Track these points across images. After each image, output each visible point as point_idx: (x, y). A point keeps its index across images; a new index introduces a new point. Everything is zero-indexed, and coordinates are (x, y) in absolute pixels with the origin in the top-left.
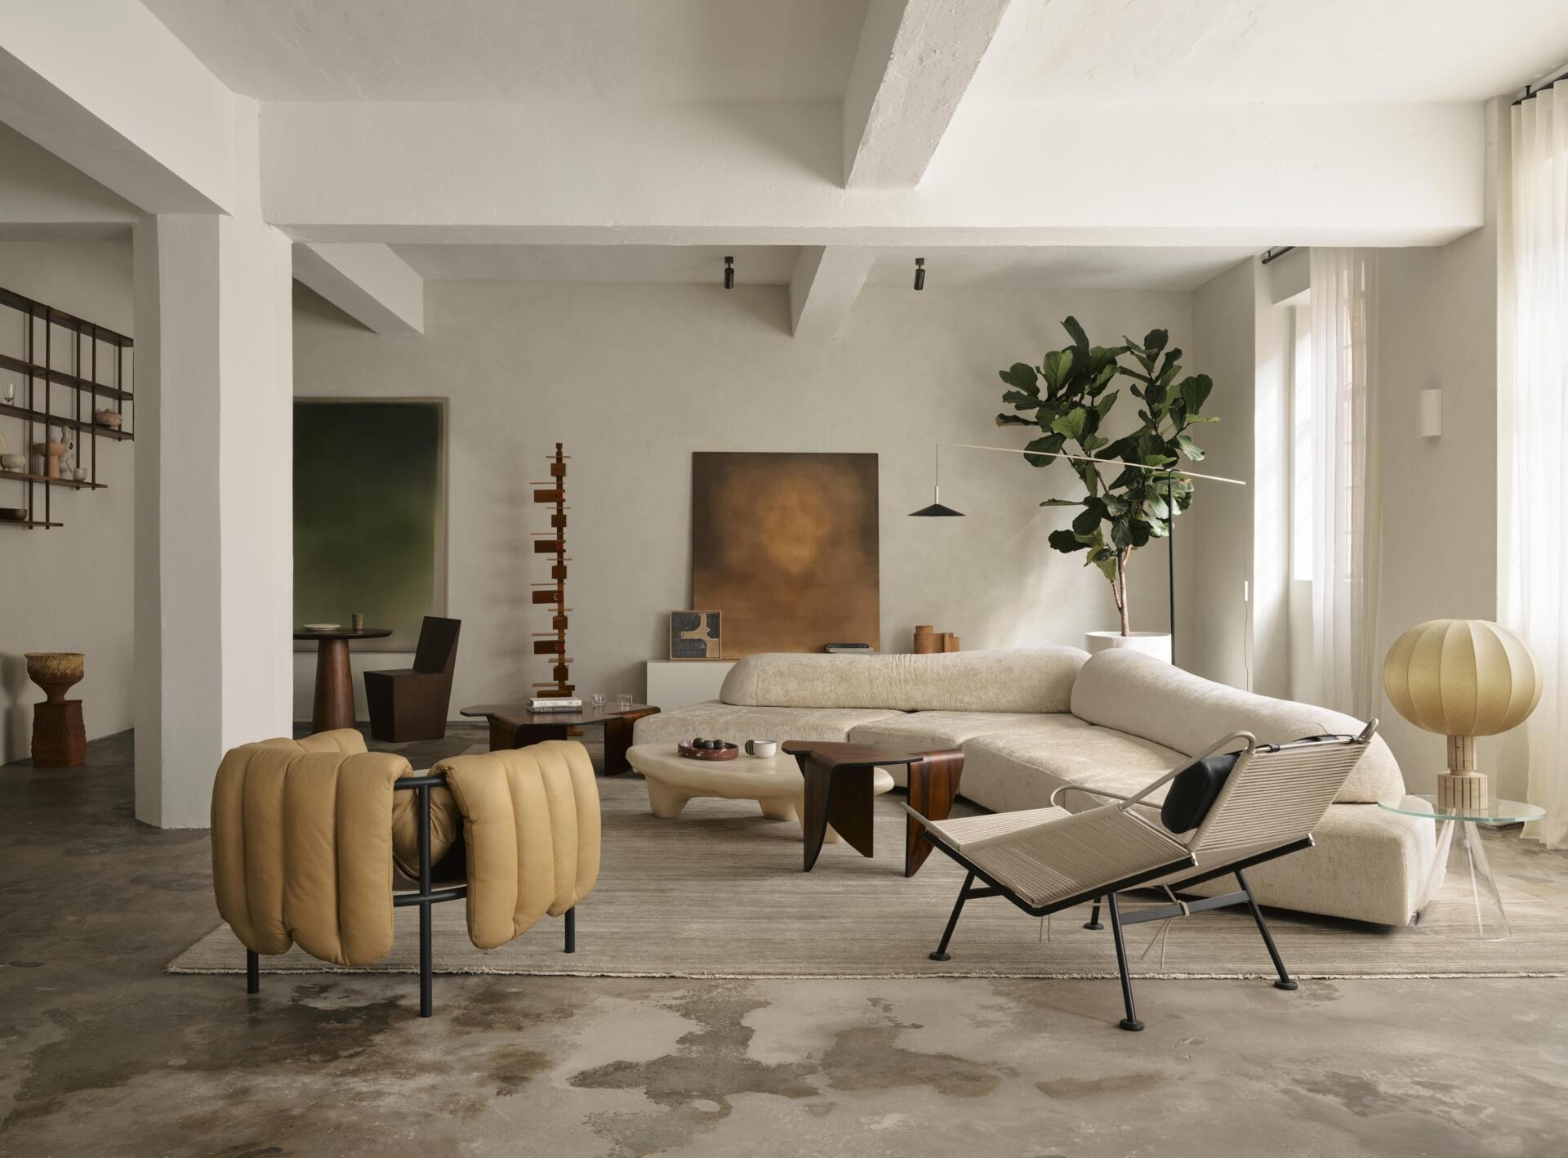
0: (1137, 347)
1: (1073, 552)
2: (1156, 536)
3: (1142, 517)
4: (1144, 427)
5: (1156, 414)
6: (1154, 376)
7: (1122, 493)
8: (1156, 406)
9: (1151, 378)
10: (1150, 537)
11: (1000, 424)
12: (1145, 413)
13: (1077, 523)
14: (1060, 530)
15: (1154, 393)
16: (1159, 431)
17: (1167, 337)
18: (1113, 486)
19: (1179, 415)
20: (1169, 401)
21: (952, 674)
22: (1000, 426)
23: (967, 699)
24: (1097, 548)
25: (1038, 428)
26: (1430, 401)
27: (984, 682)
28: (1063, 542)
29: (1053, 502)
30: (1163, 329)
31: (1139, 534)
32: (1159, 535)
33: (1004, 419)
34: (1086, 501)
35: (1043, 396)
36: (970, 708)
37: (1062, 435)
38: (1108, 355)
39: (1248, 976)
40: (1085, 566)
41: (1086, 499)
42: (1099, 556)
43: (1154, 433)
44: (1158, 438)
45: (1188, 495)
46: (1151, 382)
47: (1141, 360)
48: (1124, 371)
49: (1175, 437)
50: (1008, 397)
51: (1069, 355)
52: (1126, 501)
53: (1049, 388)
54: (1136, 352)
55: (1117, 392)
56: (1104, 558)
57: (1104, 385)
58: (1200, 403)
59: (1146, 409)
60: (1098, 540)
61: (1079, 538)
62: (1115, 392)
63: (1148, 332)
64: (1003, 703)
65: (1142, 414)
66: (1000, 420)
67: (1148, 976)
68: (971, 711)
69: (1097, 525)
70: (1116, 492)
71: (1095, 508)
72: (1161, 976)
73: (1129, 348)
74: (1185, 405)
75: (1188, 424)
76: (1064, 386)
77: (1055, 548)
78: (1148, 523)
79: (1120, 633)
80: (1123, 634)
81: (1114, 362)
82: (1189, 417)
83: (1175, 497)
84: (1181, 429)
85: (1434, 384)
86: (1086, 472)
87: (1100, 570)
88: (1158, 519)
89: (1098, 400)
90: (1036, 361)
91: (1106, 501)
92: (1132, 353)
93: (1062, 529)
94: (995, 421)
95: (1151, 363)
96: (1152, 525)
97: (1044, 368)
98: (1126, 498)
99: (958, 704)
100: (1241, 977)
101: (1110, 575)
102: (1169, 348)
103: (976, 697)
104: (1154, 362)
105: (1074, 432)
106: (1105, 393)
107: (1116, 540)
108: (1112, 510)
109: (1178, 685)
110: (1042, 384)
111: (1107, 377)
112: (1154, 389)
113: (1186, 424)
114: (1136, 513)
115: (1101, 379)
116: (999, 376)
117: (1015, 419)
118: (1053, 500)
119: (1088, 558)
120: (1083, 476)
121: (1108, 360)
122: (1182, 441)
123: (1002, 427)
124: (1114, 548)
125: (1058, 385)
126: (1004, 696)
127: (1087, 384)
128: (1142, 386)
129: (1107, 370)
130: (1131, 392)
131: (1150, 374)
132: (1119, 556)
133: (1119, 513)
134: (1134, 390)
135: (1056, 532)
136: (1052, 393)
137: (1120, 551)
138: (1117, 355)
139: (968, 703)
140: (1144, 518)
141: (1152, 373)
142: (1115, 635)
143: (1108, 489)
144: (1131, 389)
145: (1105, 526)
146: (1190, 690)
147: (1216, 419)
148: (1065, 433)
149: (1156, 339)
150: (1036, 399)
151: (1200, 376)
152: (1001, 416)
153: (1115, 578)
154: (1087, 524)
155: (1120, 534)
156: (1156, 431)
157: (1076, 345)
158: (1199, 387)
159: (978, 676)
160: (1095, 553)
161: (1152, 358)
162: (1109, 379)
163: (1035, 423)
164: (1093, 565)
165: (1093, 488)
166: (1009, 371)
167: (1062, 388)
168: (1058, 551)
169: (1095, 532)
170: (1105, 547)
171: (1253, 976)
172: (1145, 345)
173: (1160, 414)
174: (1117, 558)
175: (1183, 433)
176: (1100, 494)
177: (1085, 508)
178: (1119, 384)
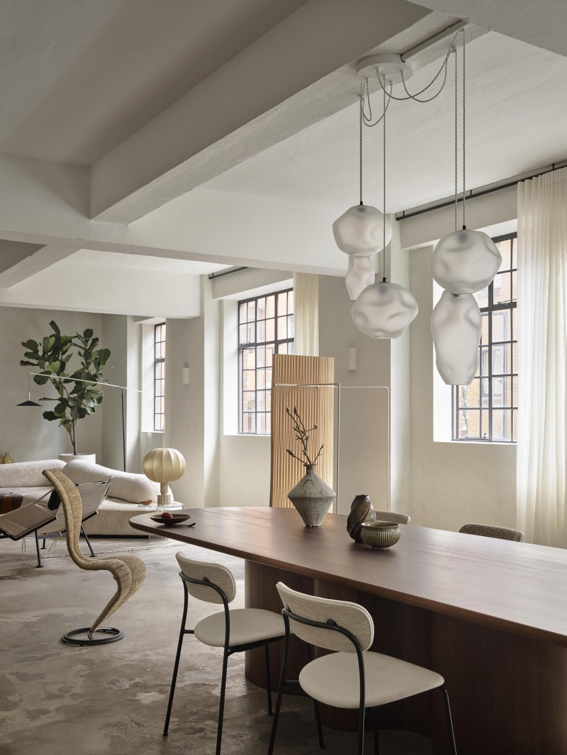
0: (81, 336)
1: (53, 421)
2: (89, 414)
3: (82, 406)
4: (83, 368)
5: (88, 364)
6: (87, 348)
7: (75, 396)
8: (88, 361)
9: (86, 349)
10: (86, 415)
11: (22, 365)
12: (84, 363)
13: (56, 408)
14: (47, 411)
15: (87, 355)
16: (89, 370)
17: (93, 332)
18: (71, 393)
19: (98, 364)
20: (93, 358)
21: (9, 472)
22: (22, 366)
23: (16, 482)
24: (64, 419)
25: (38, 367)
26: (186, 371)
27: (23, 475)
28: (49, 416)
29: (45, 399)
30: (91, 329)
31: (82, 413)
32: (90, 414)
33: (23, 363)
34: (59, 400)
35: (40, 353)
36: (17, 486)
37: (50, 371)
38: (69, 338)
39: (129, 550)
40: (59, 426)
41: (60, 398)
42: (65, 423)
43: (87, 371)
44: (89, 374)
45: (101, 398)
46: (85, 349)
47: (83, 342)
48: (75, 345)
49: (96, 373)
50: (27, 354)
51: (53, 339)
52: (77, 400)
53: (44, 350)
54: (81, 339)
55: (72, 354)
56: (67, 423)
57: (66, 351)
58: (106, 361)
59: (84, 362)
60: (64, 416)
61: (56, 415)
62: (71, 354)
63: (85, 330)
64: (32, 483)
65: (82, 363)
66: (22, 363)
67: (101, 552)
68: (18, 487)
69: (65, 409)
70: (72, 396)
71: (64, 403)
72: (105, 552)
73: (78, 336)
74: (100, 361)
75: (101, 369)
76: (51, 351)
77: (46, 419)
78: (85, 409)
79: (73, 454)
80: (75, 454)
81: (71, 341)
82: (101, 366)
83: (96, 398)
84: (98, 370)
85: (187, 366)
86: (59, 387)
87: (65, 428)
88: (89, 407)
89: (64, 357)
90: (39, 340)
91: (69, 400)
92: (79, 339)
93: (48, 410)
94: (19, 364)
95: (86, 343)
96: (87, 410)
97: (43, 343)
98: (77, 399)
99: (12, 485)
100: (127, 550)
101: (69, 430)
102: (93, 337)
103: (20, 481)
104: (87, 343)
105: (55, 370)
106: (67, 354)
107: (72, 416)
108: (71, 403)
109: (102, 471)
110: (40, 349)
111: (68, 348)
112: (87, 353)
113: (100, 368)
114: (80, 405)
115: (65, 348)
116: (21, 344)
117: (28, 363)
118: (44, 398)
119: (60, 423)
120: (58, 388)
121: (69, 341)
122: (99, 375)
123: (23, 366)
124: (71, 418)
125: (48, 351)
126: (32, 480)
127: (60, 351)
128: (82, 351)
129: (69, 344)
130: (78, 355)
131: (86, 347)
132: (73, 422)
133: (74, 405)
134: (80, 354)
135: (46, 412)
136: (44, 353)
137: (73, 420)
138: (72, 339)
139: (16, 484)
140: (83, 407)
141: (87, 347)
142: (71, 455)
143: (69, 395)
144: (78, 353)
145: (68, 411)
146: (107, 473)
147: (112, 367)
148: (51, 371)
149: (88, 333)
150: (37, 355)
151: (106, 349)
152: (22, 362)
153: (71, 431)
154: (60, 409)
155: (74, 413)
156: (88, 370)
157: (55, 333)
158: (105, 354)
159: (21, 473)
160: (63, 421)
161: (87, 341)
162: (69, 348)
163: (37, 365)
164: (62, 426)
165: (61, 393)
166: (26, 342)
167: (50, 352)
168: (47, 420)
169: (63, 413)
170: (67, 419)
171: (131, 550)
172: (84, 335)
173: (89, 364)
174: (72, 423)
175: (99, 372)
176: (65, 396)
177: (60, 402)
178: (73, 350)
